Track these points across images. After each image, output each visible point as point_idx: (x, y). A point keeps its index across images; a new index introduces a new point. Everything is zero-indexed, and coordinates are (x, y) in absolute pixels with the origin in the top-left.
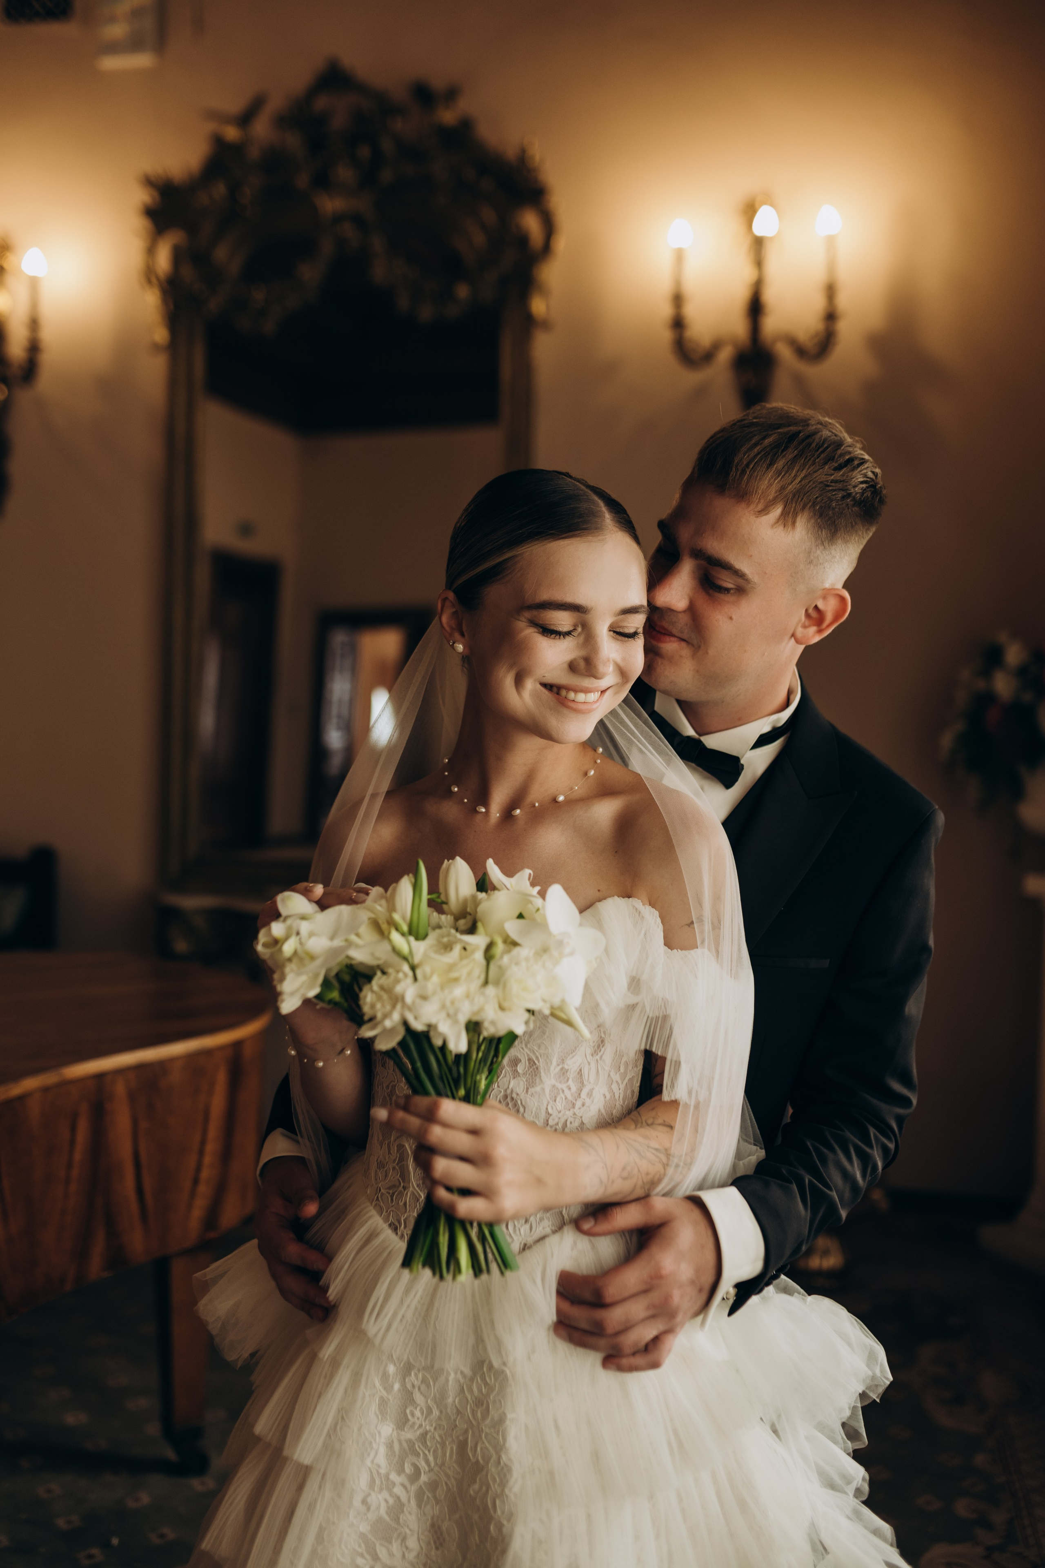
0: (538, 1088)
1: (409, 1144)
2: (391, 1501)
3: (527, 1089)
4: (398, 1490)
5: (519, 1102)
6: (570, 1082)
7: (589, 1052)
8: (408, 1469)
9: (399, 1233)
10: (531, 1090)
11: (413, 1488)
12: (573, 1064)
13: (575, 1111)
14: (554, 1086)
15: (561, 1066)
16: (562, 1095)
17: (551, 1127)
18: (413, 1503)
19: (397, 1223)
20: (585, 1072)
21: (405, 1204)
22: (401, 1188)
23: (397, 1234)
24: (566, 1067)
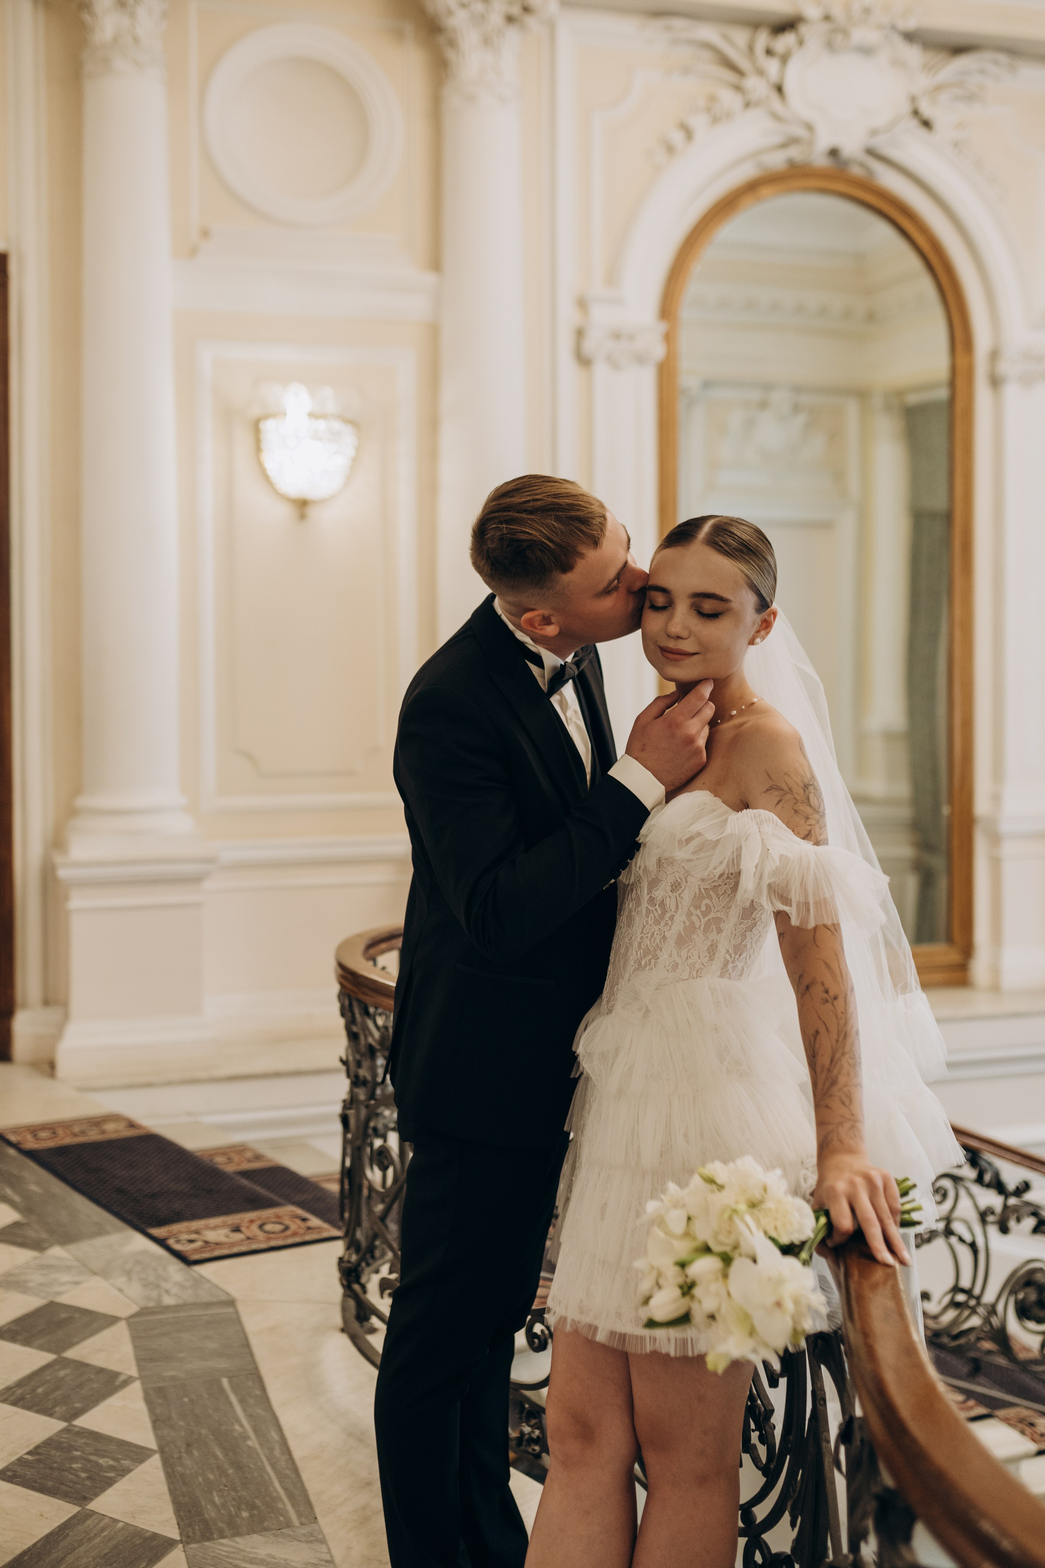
7: (669, 888)
13: (660, 927)
16: (652, 915)
17: (645, 934)
20: (668, 901)
24: (653, 895)
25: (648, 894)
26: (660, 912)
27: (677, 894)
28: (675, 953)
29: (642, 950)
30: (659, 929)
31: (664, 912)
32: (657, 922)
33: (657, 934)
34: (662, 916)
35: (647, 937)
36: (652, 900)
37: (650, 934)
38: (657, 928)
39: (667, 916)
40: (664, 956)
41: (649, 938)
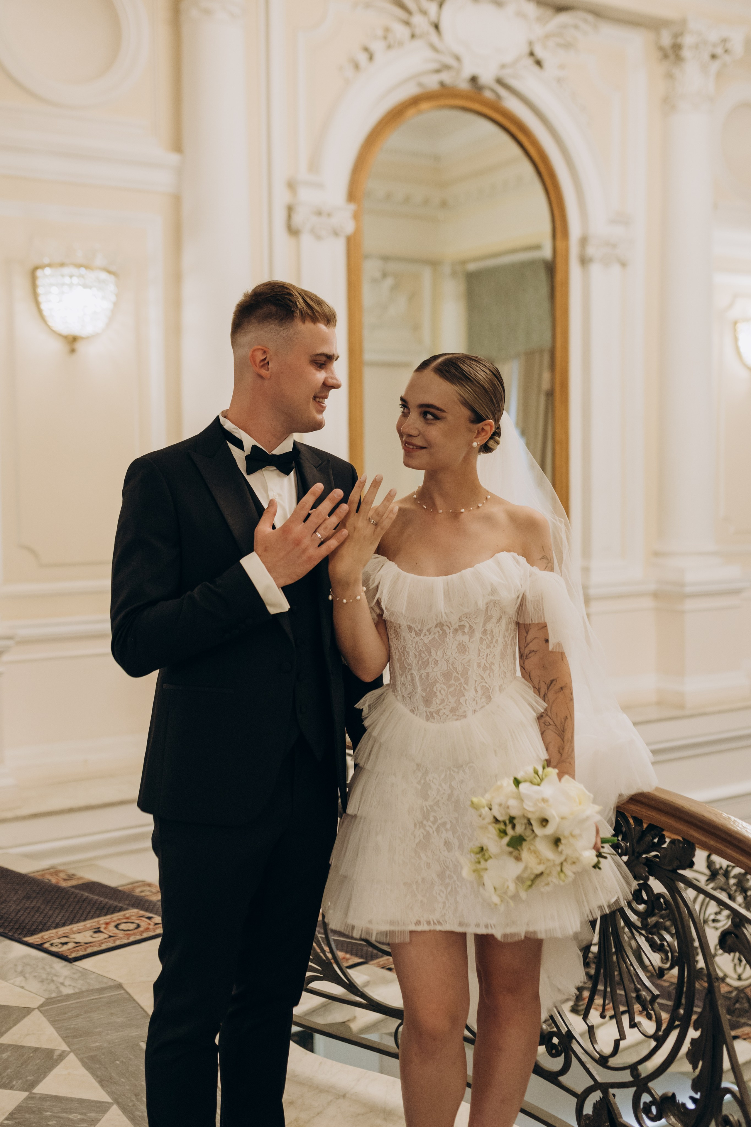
0: (474, 639)
1: (416, 672)
2: (425, 833)
3: (470, 639)
4: (428, 828)
5: (466, 646)
6: (488, 636)
8: (432, 819)
9: (415, 713)
10: (471, 640)
11: (434, 827)
12: (488, 627)
13: (491, 649)
14: (481, 638)
15: (483, 629)
17: (481, 656)
18: (435, 833)
19: (414, 709)
20: (494, 631)
21: (417, 700)
22: (414, 693)
23: (414, 714)
24: (486, 628)
25: (483, 627)
26: (490, 639)
27: (499, 624)
28: (501, 665)
29: (481, 668)
30: (491, 651)
31: (493, 637)
32: (488, 647)
33: (489, 655)
34: (491, 642)
35: (483, 658)
36: (485, 632)
37: (485, 657)
38: (488, 650)
39: (494, 641)
40: (496, 668)
41: (485, 659)
